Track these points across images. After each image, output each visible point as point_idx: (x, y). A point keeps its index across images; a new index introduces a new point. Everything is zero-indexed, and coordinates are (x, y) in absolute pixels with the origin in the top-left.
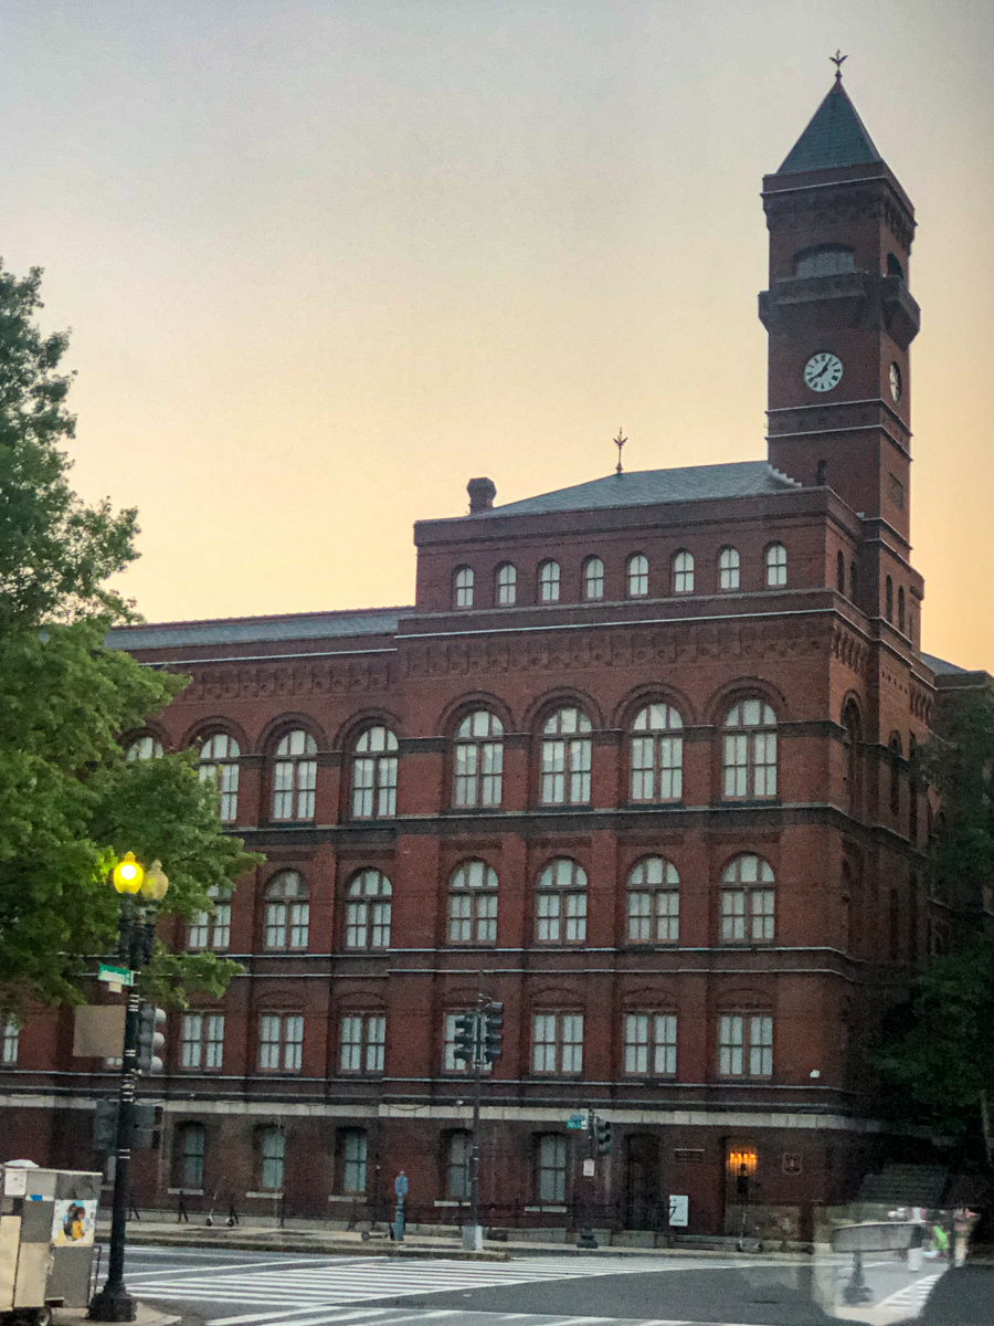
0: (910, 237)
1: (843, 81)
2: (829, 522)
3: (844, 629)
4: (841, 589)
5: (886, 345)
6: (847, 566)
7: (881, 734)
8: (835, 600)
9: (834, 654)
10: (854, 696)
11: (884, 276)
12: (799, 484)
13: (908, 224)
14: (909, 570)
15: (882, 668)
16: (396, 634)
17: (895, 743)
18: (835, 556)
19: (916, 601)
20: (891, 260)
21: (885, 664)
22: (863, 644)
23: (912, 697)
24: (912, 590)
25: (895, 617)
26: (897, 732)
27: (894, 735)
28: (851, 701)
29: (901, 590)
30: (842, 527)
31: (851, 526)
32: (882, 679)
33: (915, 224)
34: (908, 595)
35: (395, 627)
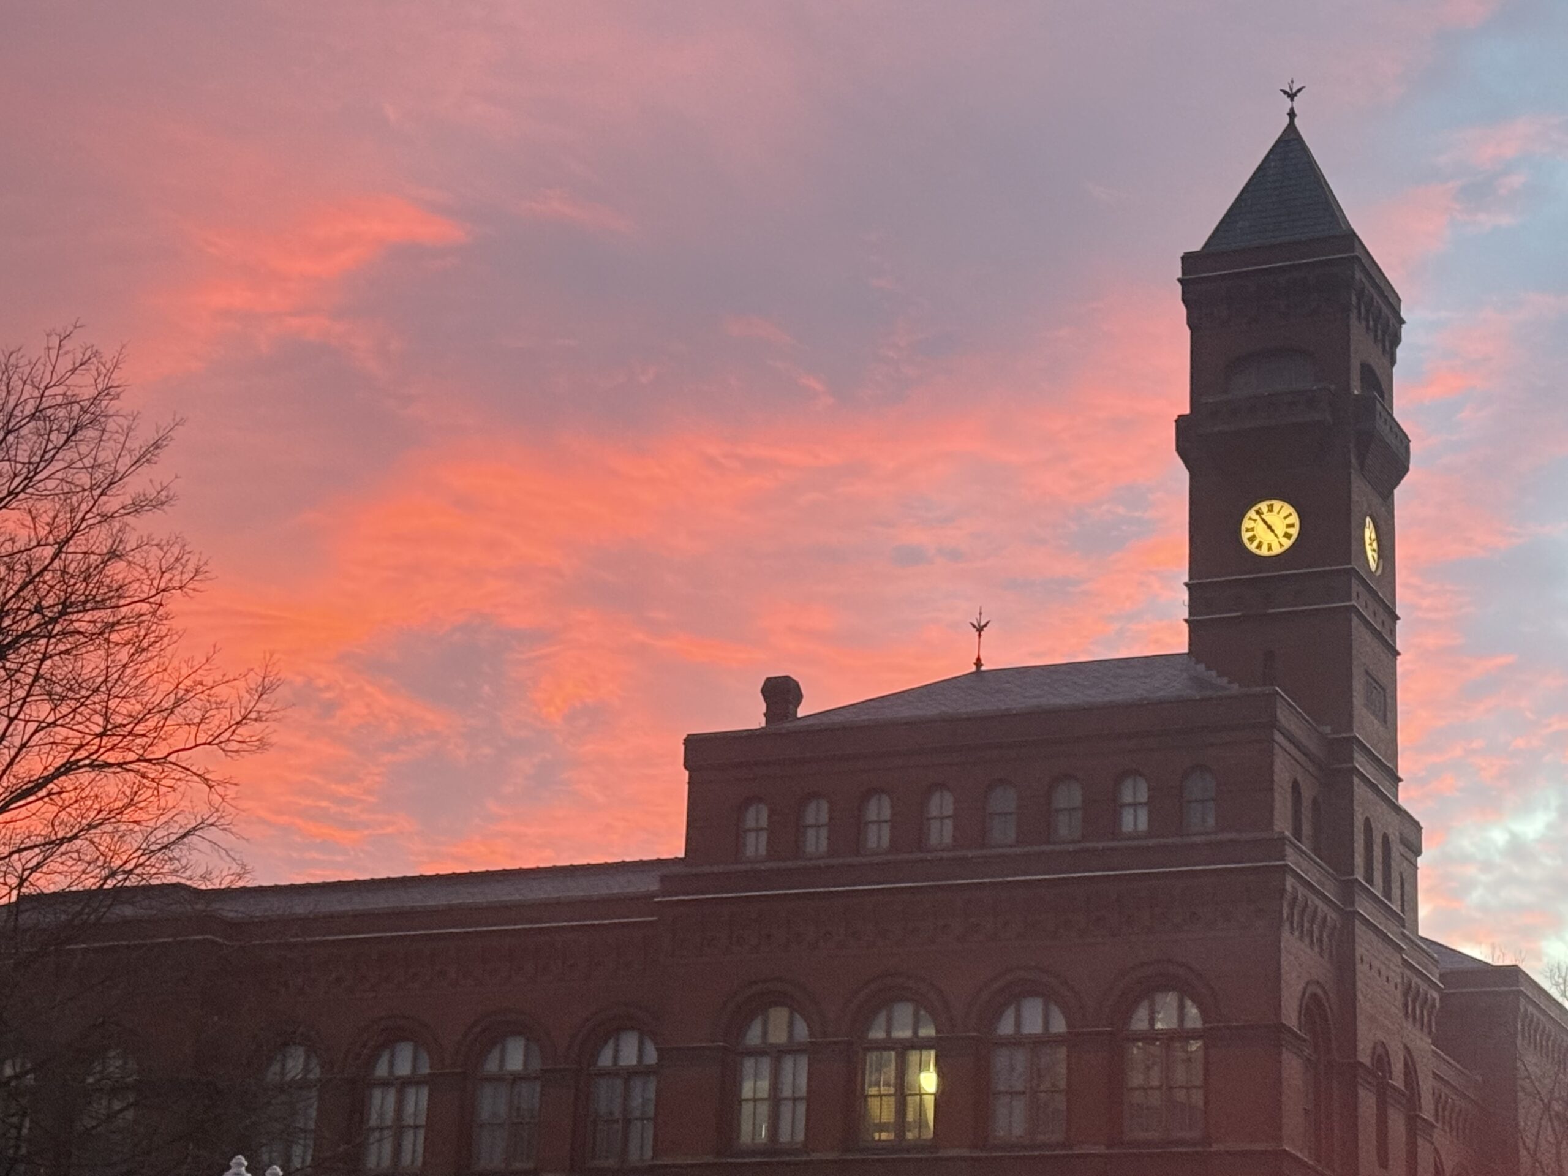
0: (1396, 340)
1: (1297, 122)
2: (1278, 737)
3: (1301, 890)
4: (1297, 833)
5: (1360, 490)
6: (1306, 803)
7: (1360, 1046)
8: (1289, 850)
9: (1287, 926)
10: (1320, 992)
11: (1356, 392)
12: (1236, 686)
13: (1392, 321)
14: (1398, 809)
15: (1360, 951)
16: (658, 896)
17: (1382, 1060)
18: (1288, 787)
19: (1409, 855)
20: (1367, 371)
21: (1365, 944)
22: (1332, 915)
23: (1406, 994)
24: (1404, 841)
25: (1378, 876)
26: (1383, 1045)
27: (1380, 1050)
28: (1314, 996)
29: (1385, 837)
30: (1297, 745)
31: (1312, 746)
32: (1361, 968)
33: (1402, 322)
34: (1397, 849)
35: (655, 887)
